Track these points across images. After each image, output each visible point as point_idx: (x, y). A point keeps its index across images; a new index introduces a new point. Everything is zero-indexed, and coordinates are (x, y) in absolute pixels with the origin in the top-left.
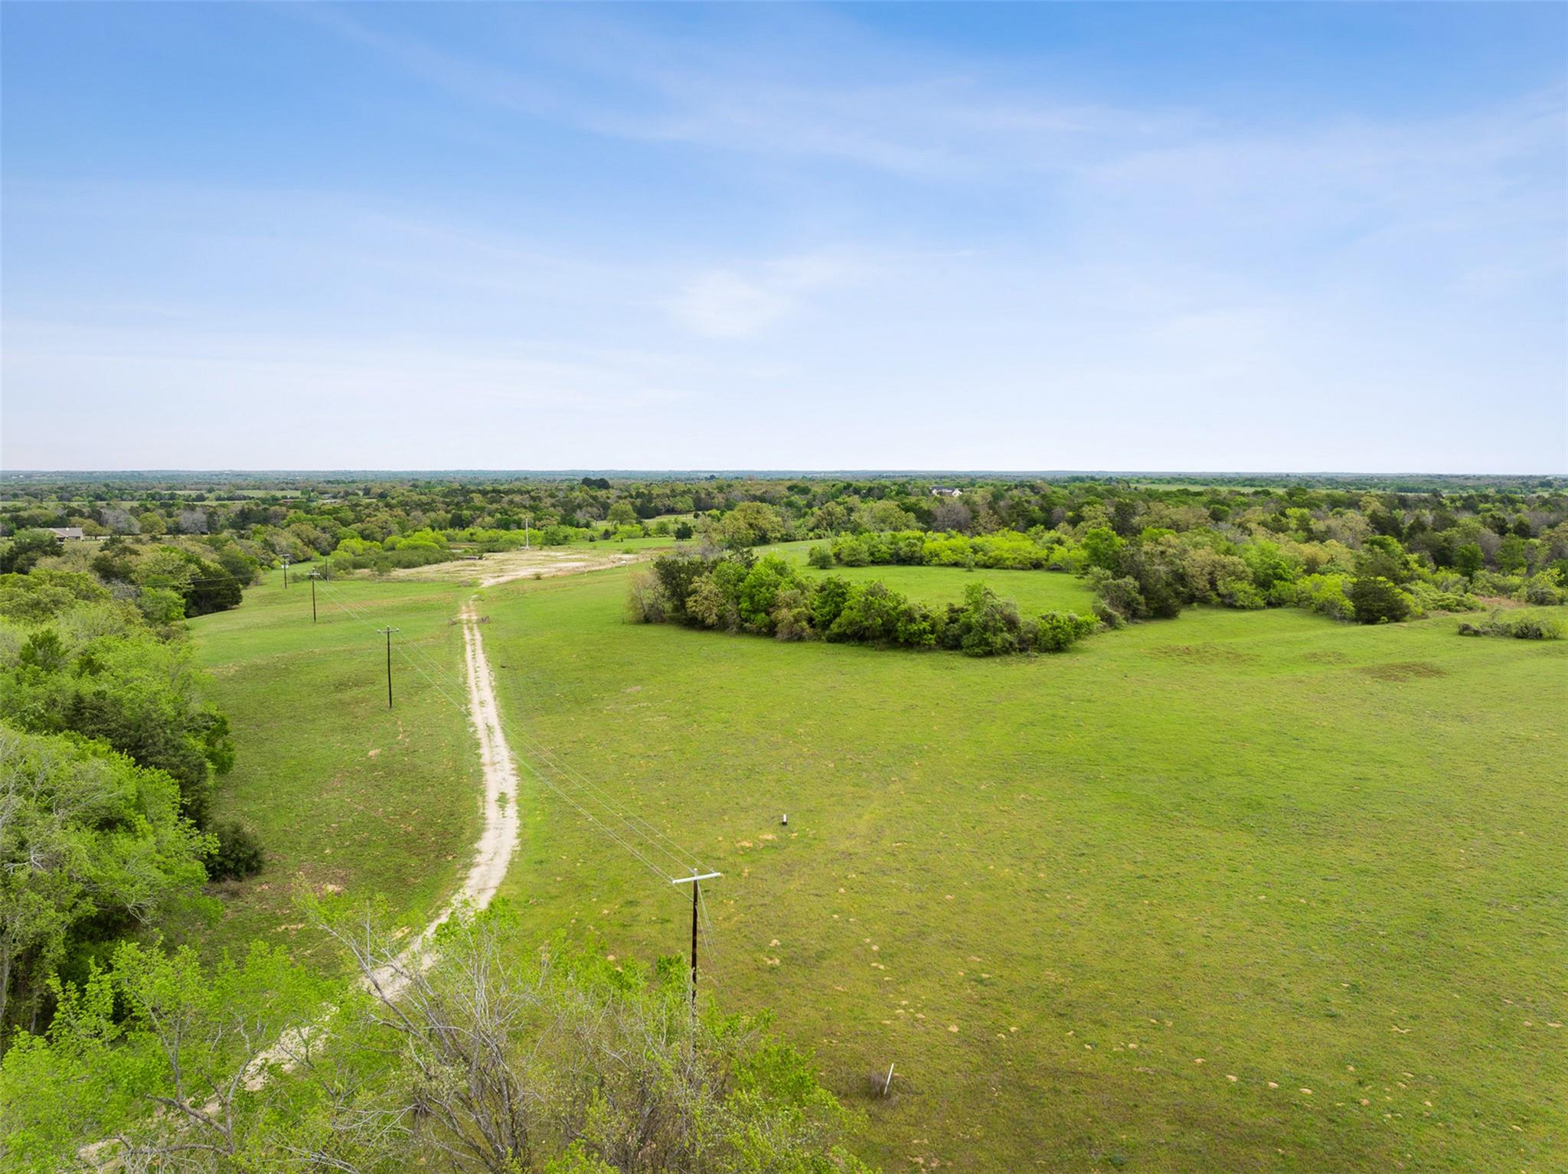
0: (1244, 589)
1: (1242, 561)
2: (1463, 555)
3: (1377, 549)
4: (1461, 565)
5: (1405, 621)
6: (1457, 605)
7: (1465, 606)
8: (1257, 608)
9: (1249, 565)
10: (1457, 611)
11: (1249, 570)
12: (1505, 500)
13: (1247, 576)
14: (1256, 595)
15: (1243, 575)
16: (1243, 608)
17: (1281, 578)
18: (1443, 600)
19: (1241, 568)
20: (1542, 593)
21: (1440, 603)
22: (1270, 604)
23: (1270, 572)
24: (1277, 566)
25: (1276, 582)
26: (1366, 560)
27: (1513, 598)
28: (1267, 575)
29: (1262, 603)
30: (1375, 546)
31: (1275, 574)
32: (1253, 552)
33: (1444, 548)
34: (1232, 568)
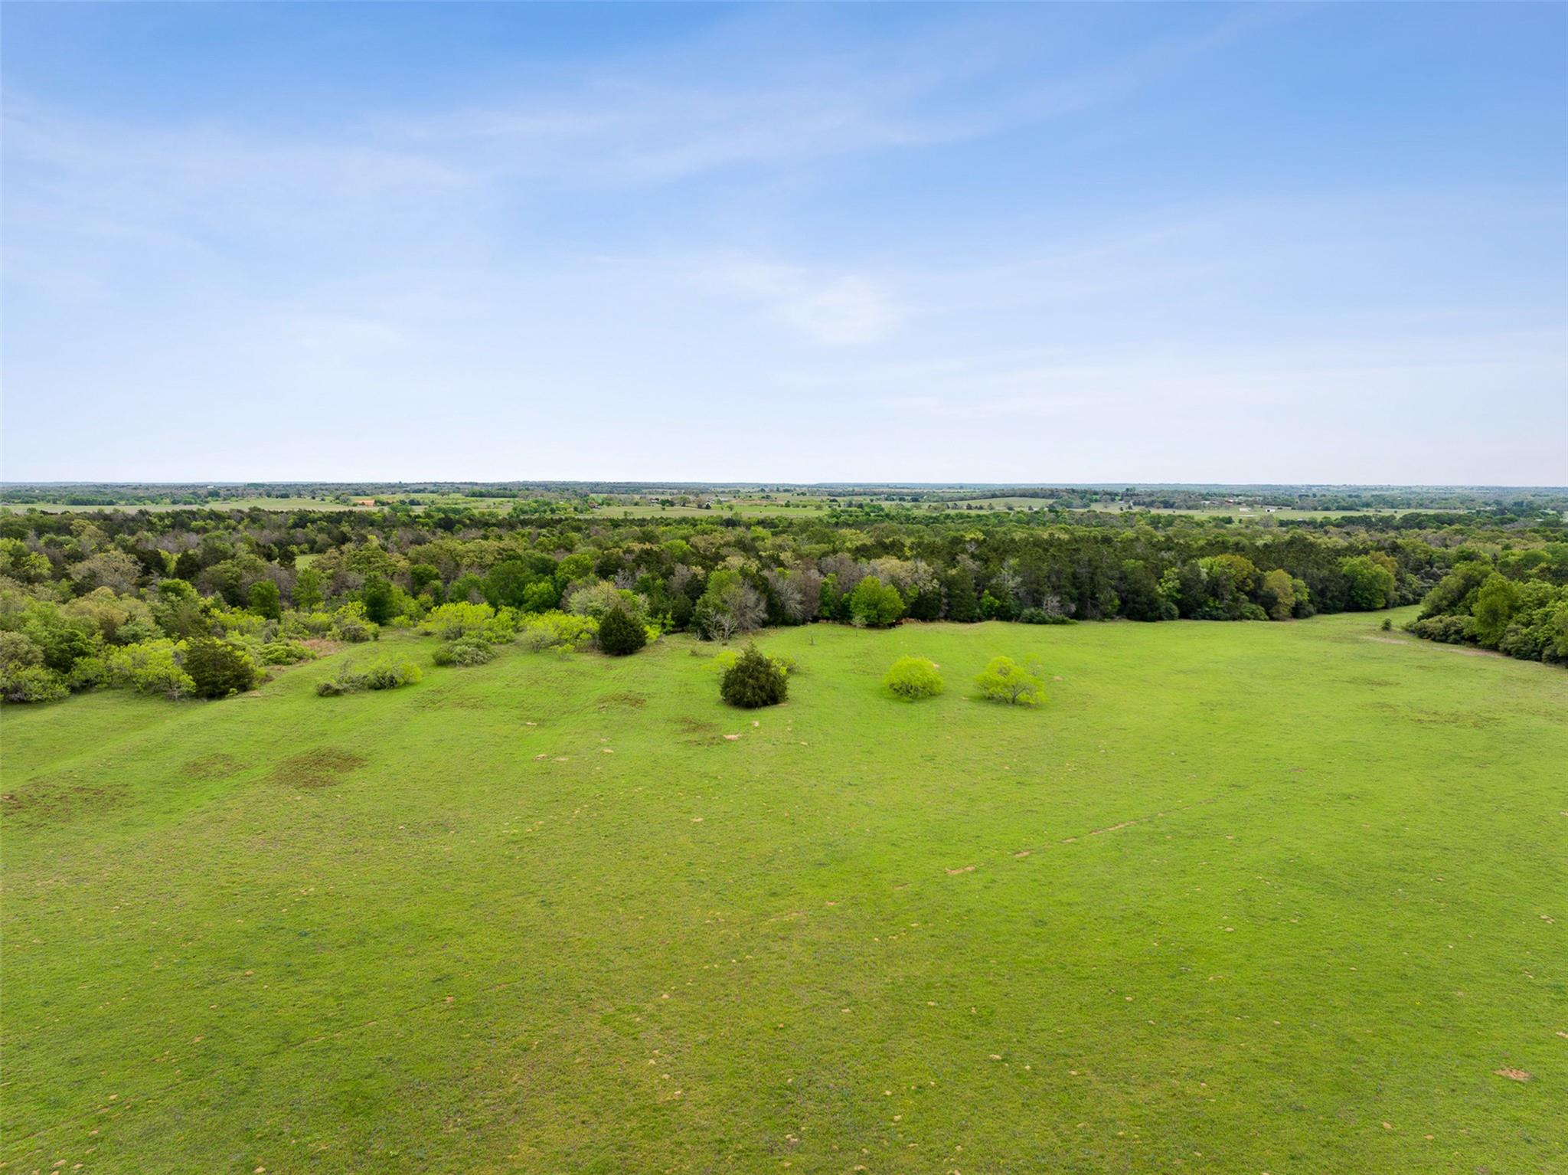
0: (37, 674)
1: (26, 638)
2: (259, 594)
3: (172, 597)
4: (258, 605)
5: (254, 689)
6: (287, 656)
7: (295, 656)
8: (61, 699)
9: (36, 641)
10: (289, 664)
11: (37, 649)
12: (213, 517)
13: (36, 657)
14: (55, 681)
15: (30, 656)
16: (40, 703)
17: (82, 653)
18: (271, 653)
19: (26, 648)
20: (355, 630)
21: (269, 657)
22: (75, 690)
23: (64, 646)
24: (72, 638)
25: (77, 660)
26: (163, 612)
27: (328, 638)
28: (62, 651)
29: (67, 693)
30: (170, 594)
31: (72, 649)
32: (34, 621)
33: (232, 586)
34: (12, 649)
